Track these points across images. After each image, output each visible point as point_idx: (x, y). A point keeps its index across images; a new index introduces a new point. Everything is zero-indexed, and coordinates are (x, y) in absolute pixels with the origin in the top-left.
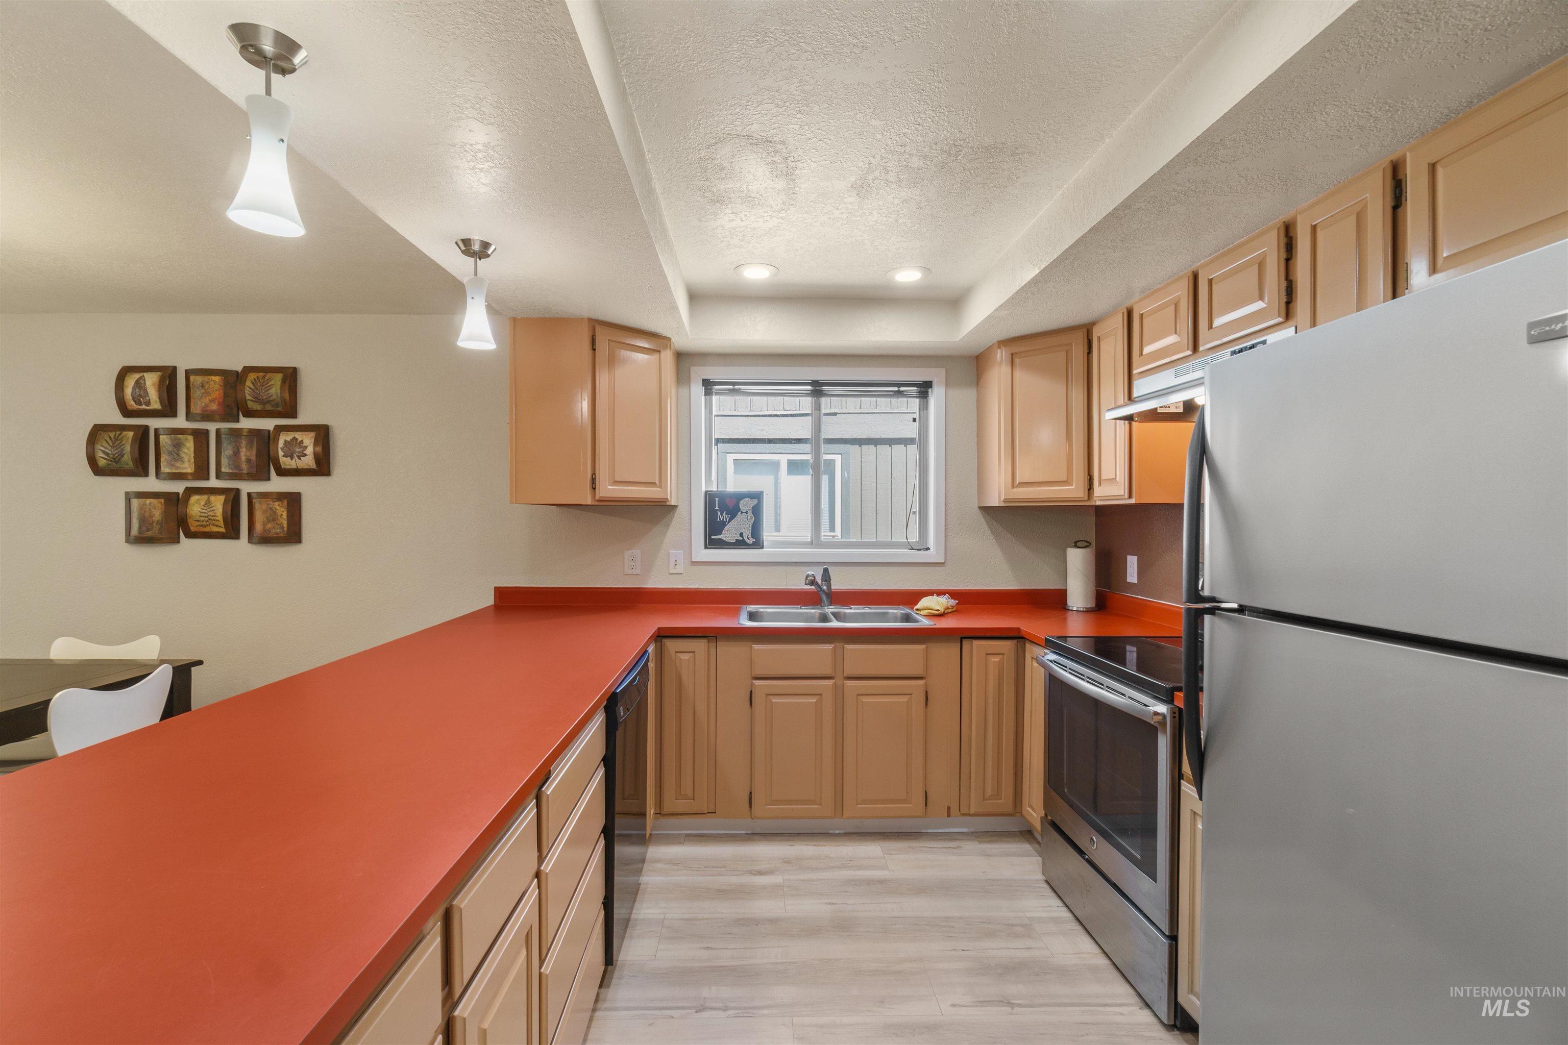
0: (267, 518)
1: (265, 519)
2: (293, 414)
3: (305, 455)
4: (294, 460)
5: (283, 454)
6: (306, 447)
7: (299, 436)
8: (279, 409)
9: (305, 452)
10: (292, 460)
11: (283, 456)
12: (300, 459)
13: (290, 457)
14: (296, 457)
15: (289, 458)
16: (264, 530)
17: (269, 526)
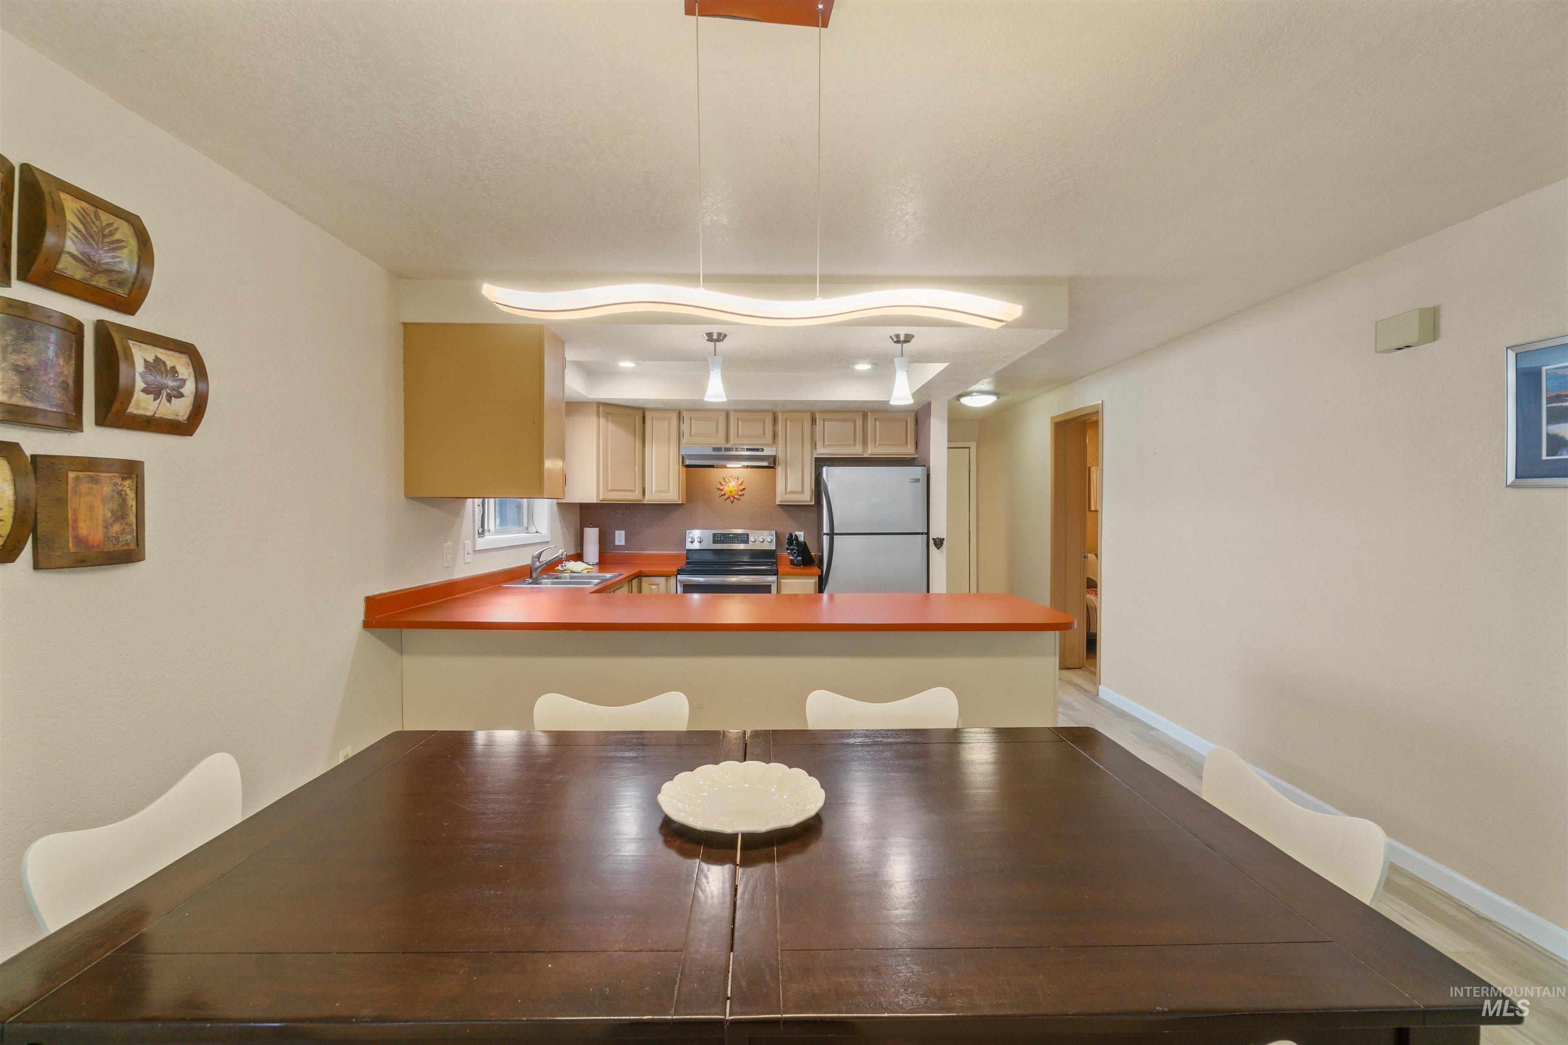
0: (112, 512)
1: (109, 514)
2: (130, 306)
3: (181, 395)
4: (158, 401)
5: (143, 385)
6: (184, 381)
7: (170, 359)
8: (120, 292)
9: (181, 390)
10: (155, 400)
11: (144, 391)
12: (169, 401)
13: (155, 395)
14: (164, 397)
15: (151, 396)
16: (107, 538)
17: (117, 528)
